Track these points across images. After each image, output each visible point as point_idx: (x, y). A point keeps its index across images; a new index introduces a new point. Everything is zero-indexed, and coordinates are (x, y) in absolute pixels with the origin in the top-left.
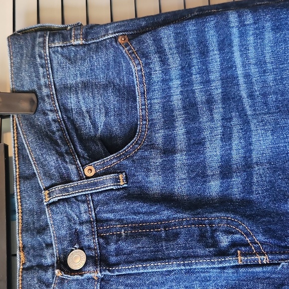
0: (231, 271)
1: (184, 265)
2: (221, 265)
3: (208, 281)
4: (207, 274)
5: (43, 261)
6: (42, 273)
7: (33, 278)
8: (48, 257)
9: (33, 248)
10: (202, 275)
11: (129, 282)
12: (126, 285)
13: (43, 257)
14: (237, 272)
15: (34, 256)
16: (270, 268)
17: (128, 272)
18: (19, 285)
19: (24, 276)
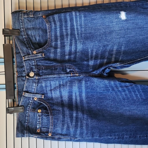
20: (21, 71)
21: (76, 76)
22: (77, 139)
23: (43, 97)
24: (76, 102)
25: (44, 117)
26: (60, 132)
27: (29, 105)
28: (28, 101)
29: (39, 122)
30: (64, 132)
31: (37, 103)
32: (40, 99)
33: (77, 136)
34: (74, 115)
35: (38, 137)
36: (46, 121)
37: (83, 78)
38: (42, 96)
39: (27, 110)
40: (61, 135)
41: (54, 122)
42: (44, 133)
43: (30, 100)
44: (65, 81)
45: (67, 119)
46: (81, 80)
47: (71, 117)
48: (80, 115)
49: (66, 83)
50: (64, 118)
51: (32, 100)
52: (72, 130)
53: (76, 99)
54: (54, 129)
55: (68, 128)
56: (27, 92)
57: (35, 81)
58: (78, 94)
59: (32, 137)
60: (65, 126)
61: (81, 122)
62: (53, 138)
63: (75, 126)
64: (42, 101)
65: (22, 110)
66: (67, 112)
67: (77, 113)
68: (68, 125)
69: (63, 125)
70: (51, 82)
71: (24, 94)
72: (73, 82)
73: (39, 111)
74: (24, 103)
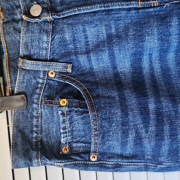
0: (134, 12)
1: (104, 7)
2: (127, 7)
3: (120, 20)
4: (119, 15)
5: (15, 17)
6: (15, 25)
7: (10, 27)
8: (18, 14)
9: (8, 9)
10: (116, 16)
11: (70, 22)
12: (68, 24)
13: (15, 14)
14: (138, 12)
15: (9, 15)
16: (158, 8)
17: (69, 14)
18: (2, 33)
19: (4, 26)
20: (12, 7)
21: (151, 7)
22: (162, 166)
23: (69, 70)
24: (152, 75)
25: (76, 117)
26: (118, 150)
27: (38, 91)
28: (34, 81)
29: (64, 128)
30: (129, 150)
31: (56, 84)
32: (62, 75)
33: (162, 159)
34: (152, 106)
35: (65, 166)
36: (81, 127)
37: (172, 10)
38: (66, 68)
39: (33, 103)
40: (122, 156)
41: (102, 127)
42: (78, 154)
43: (40, 78)
44: (122, 24)
45: (135, 119)
46: (166, 17)
47: (144, 112)
48: (166, 105)
49: (127, 28)
50: (127, 115)
51: (42, 79)
52: (148, 146)
53: (152, 69)
54: (103, 144)
55: (139, 140)
56: (29, 57)
57: (45, 27)
58: (155, 55)
59: (52, 165)
60: (131, 137)
61: (171, 123)
62: (101, 166)
63: (156, 136)
64: (68, 79)
65: (21, 104)
66: (132, 101)
67: (158, 102)
68: (137, 132)
69: (125, 133)
70: (87, 28)
71: (23, 62)
72: (145, 23)
73: (61, 103)
74: (26, 87)
